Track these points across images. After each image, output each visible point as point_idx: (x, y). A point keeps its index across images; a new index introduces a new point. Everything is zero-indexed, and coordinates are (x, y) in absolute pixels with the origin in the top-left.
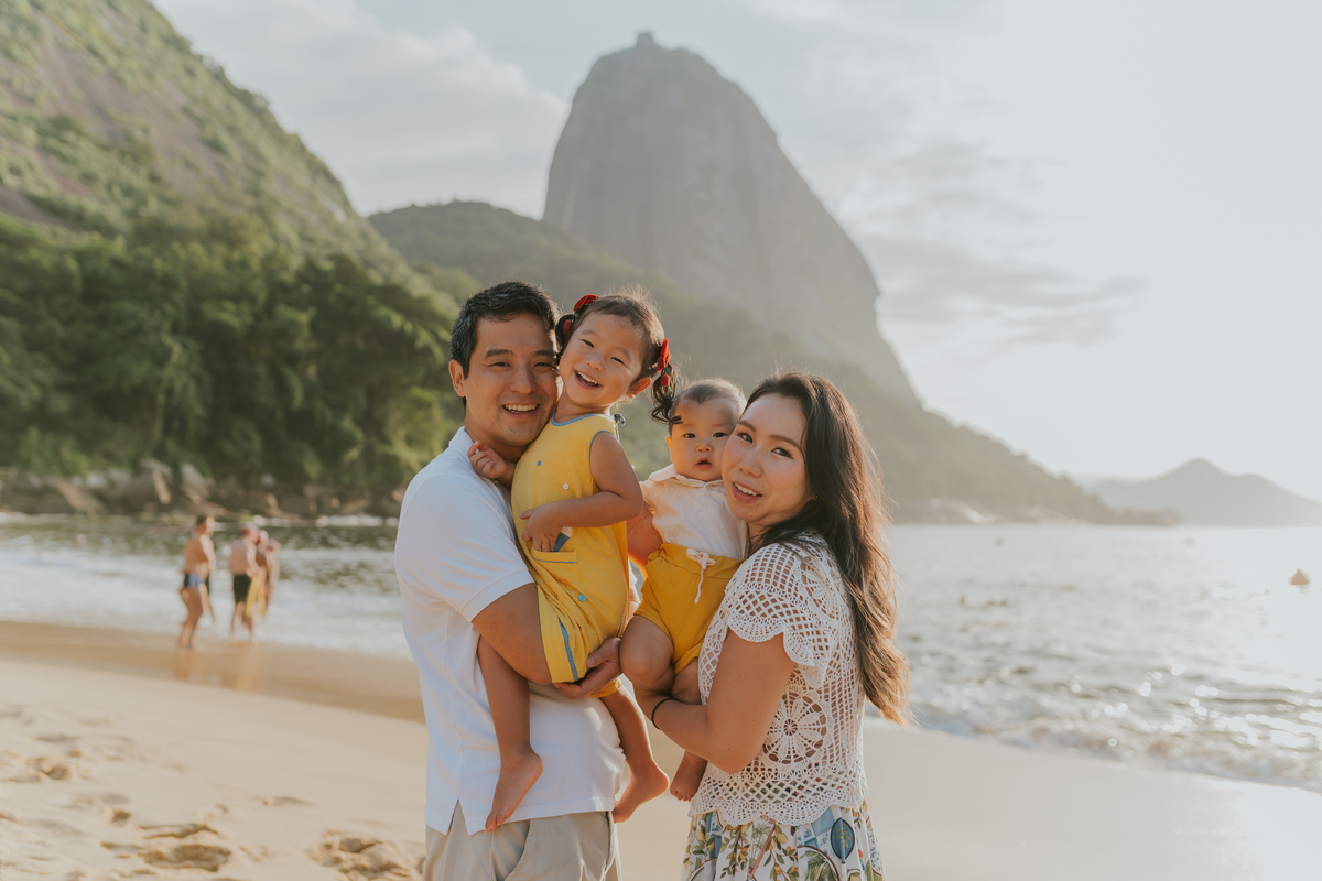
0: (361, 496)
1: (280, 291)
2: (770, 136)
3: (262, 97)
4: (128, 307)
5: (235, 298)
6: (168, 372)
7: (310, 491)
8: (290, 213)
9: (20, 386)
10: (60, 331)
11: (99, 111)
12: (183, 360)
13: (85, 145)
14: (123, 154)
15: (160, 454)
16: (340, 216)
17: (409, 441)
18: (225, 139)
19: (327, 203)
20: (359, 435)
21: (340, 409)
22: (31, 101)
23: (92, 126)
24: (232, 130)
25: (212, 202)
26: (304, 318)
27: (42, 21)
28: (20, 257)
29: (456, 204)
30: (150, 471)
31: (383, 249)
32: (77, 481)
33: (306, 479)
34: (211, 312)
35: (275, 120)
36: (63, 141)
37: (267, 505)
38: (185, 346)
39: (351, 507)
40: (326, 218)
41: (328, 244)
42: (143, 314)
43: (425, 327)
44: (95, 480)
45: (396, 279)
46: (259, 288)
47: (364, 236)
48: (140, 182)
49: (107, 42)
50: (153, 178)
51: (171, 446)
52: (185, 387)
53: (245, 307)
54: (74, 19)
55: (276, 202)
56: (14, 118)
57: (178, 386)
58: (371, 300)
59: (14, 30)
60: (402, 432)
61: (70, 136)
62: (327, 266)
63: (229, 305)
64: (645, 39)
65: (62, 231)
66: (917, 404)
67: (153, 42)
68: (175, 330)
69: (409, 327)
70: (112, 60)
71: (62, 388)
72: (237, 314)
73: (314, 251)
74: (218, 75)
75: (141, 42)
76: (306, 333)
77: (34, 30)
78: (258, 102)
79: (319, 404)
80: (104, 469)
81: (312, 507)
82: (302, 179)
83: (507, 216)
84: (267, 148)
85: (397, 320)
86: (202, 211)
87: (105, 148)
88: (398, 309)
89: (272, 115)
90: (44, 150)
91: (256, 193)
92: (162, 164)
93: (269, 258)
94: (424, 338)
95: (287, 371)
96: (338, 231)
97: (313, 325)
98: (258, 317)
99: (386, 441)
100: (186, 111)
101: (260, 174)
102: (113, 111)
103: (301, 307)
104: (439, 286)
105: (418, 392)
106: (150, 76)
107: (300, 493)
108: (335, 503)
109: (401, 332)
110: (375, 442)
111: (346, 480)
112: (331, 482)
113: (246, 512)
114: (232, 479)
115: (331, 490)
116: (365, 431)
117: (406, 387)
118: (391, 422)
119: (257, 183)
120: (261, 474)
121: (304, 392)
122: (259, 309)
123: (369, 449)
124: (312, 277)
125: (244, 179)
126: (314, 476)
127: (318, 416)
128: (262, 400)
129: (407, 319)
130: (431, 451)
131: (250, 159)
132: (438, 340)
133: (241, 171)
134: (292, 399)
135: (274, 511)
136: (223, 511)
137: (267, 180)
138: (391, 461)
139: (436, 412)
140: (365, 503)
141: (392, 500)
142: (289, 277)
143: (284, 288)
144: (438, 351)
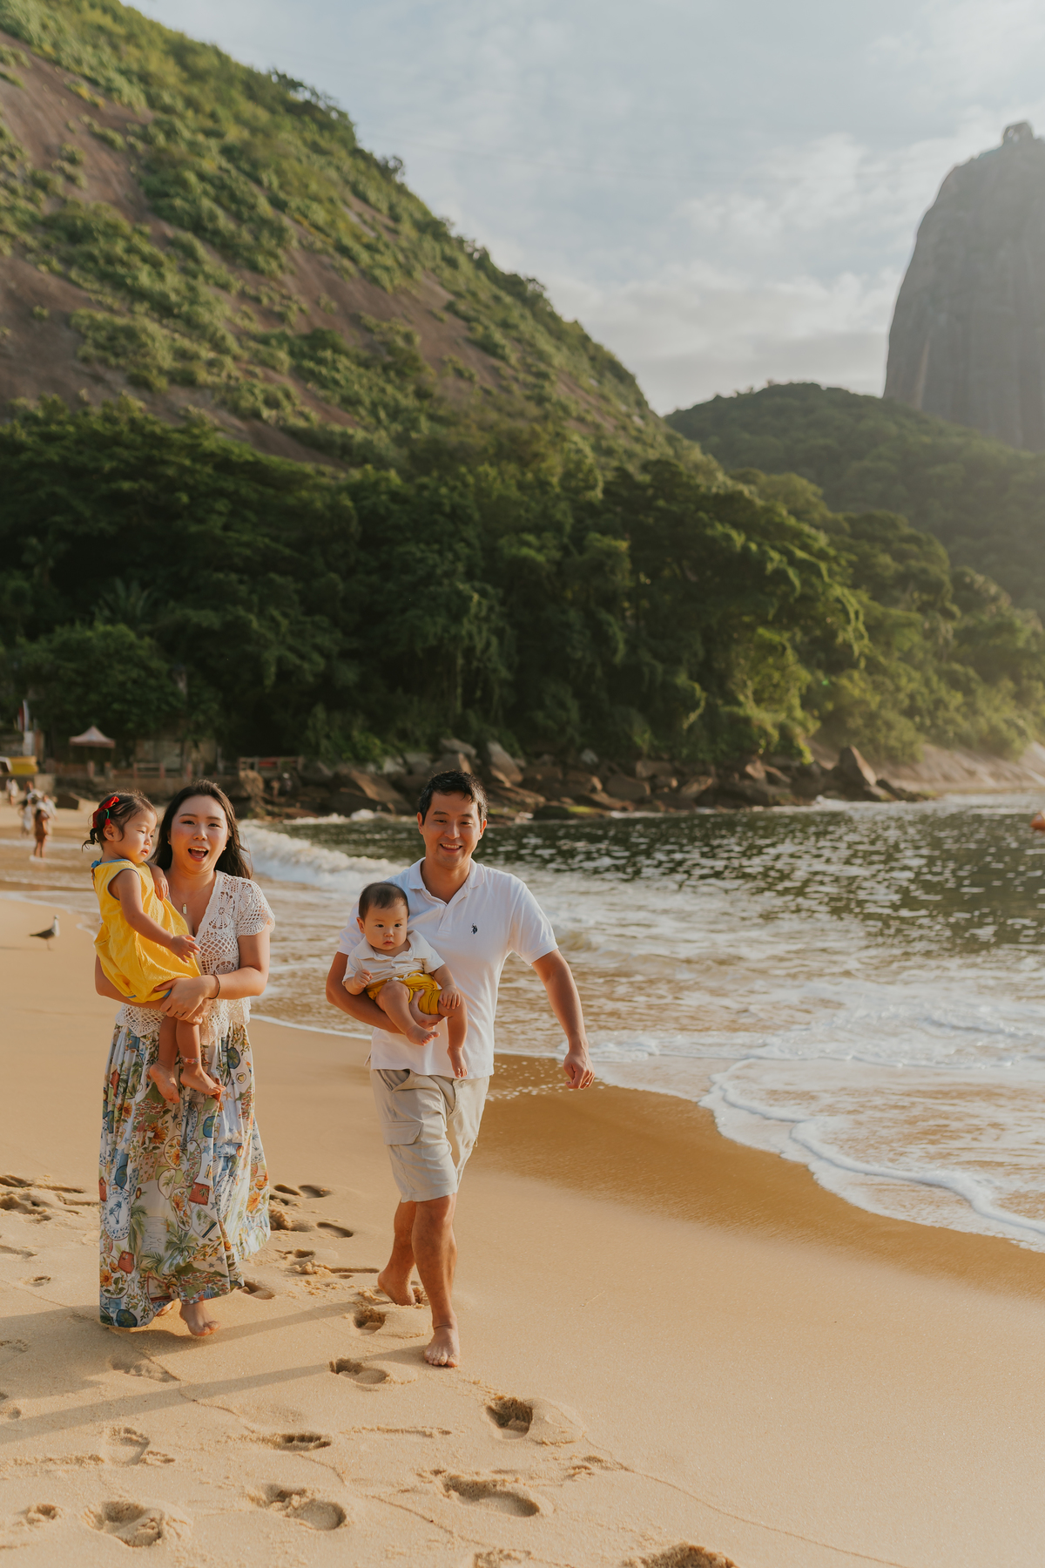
0: (706, 773)
1: (588, 514)
3: (534, 281)
4: (415, 550)
5: (538, 529)
6: (467, 626)
7: (642, 769)
8: (581, 420)
9: (302, 657)
10: (341, 587)
11: (355, 320)
12: (484, 613)
13: (343, 362)
14: (386, 368)
15: (462, 732)
16: (637, 421)
17: (758, 700)
18: (498, 336)
19: (622, 407)
20: (700, 693)
21: (673, 661)
22: (282, 318)
23: (349, 339)
24: (505, 325)
25: (493, 416)
26: (622, 545)
27: (286, 221)
28: (290, 500)
29: (773, 390)
30: (455, 752)
31: (697, 455)
32: (371, 768)
33: (636, 754)
34: (510, 547)
35: (551, 308)
36: (321, 362)
37: (594, 790)
38: (483, 594)
39: (694, 789)
41: (631, 454)
42: (433, 558)
43: (774, 548)
44: (389, 766)
45: (718, 490)
46: (563, 513)
48: (408, 402)
49: (357, 237)
50: (421, 394)
51: (474, 720)
52: (488, 644)
53: (550, 538)
54: (320, 215)
56: (265, 341)
57: (480, 646)
58: (704, 516)
59: (257, 238)
60: (750, 688)
61: (328, 354)
62: (642, 477)
63: (531, 538)
64: (1017, 133)
65: (328, 469)
67: (406, 228)
68: (469, 576)
69: (753, 546)
70: (365, 257)
71: (346, 655)
72: (540, 549)
73: (623, 463)
74: (482, 262)
75: (395, 232)
76: (627, 565)
77: (279, 233)
78: (530, 288)
79: (646, 657)
80: (401, 753)
81: (646, 791)
83: (842, 398)
84: (547, 343)
85: (738, 538)
86: (483, 427)
87: (365, 364)
88: (736, 526)
89: (548, 302)
90: (299, 374)
91: (541, 400)
92: (430, 375)
93: (568, 475)
94: (775, 560)
95: (604, 616)
96: (639, 437)
97: (631, 556)
98: (564, 549)
99: (732, 700)
100: (450, 308)
101: (543, 376)
102: (370, 320)
103: (617, 535)
105: (768, 634)
106: (408, 273)
107: (631, 773)
108: (673, 781)
109: (746, 554)
110: (720, 702)
111: (685, 752)
112: (666, 756)
113: (568, 800)
114: (546, 758)
115: (667, 766)
116: (704, 688)
117: (751, 628)
118: (738, 676)
119: (542, 387)
120: (580, 750)
121: (627, 642)
122: (566, 540)
123: (711, 710)
124: (625, 493)
125: (525, 385)
126: (645, 748)
127: (646, 670)
128: (579, 655)
129: (749, 539)
130: (790, 710)
131: (529, 360)
132: (793, 561)
133: (522, 376)
134: (615, 651)
135: (602, 797)
136: (541, 800)
137: (552, 383)
138: (741, 724)
139: (791, 658)
140: (711, 782)
141: (746, 776)
142: (596, 495)
143: (593, 510)
144: (792, 575)
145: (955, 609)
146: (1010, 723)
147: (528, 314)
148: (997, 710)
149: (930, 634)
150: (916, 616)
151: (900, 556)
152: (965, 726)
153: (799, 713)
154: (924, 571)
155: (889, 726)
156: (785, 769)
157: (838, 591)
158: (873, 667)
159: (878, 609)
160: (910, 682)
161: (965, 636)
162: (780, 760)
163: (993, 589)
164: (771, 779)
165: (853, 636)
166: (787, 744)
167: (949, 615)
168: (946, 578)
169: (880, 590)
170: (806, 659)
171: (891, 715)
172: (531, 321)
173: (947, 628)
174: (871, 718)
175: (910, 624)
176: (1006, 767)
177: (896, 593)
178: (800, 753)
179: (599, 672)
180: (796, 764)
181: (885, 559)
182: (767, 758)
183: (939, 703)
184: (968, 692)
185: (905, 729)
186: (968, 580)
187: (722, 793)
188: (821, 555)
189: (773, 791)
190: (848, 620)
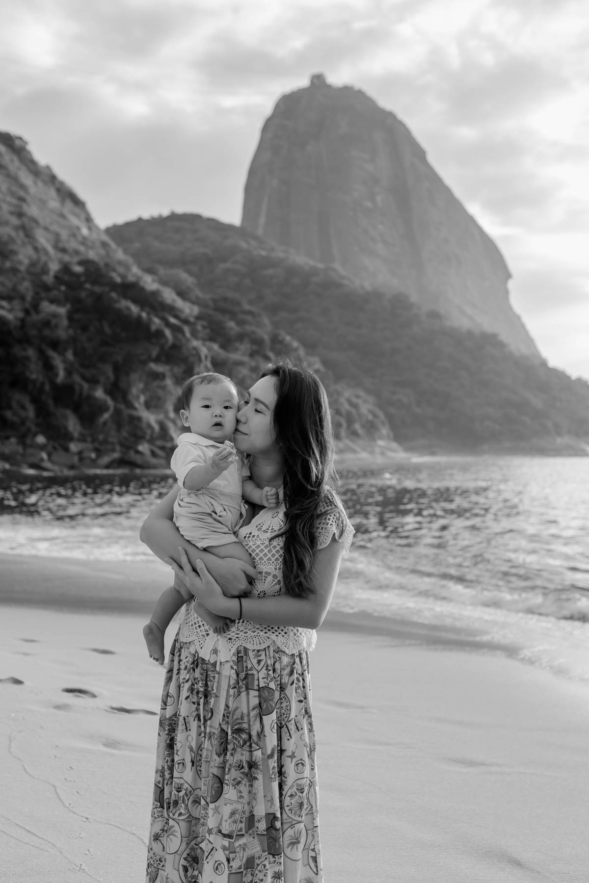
0: (114, 450)
1: (42, 289)
2: (420, 153)
3: (20, 138)
5: (9, 298)
7: (74, 447)
8: (46, 229)
16: (85, 231)
17: (148, 406)
19: (74, 221)
20: (110, 402)
21: (94, 382)
26: (62, 311)
29: (173, 217)
31: (120, 255)
33: (69, 438)
35: (31, 156)
37: (42, 460)
39: (106, 460)
40: (74, 233)
41: (77, 252)
43: (157, 316)
45: (131, 279)
46: (26, 287)
47: (105, 245)
53: (17, 304)
55: (36, 221)
58: (114, 295)
60: (142, 399)
62: (78, 269)
64: (318, 80)
66: (544, 363)
69: (144, 315)
72: (10, 311)
73: (66, 258)
76: (65, 322)
78: (18, 143)
79: (77, 378)
81: (76, 459)
82: (54, 203)
83: (214, 225)
84: (26, 179)
85: (135, 309)
88: (135, 301)
89: (29, 152)
91: (20, 215)
93: (33, 264)
94: (157, 323)
95: (51, 353)
96: (84, 242)
97: (70, 318)
98: (27, 312)
99: (130, 406)
101: (22, 199)
103: (59, 303)
104: (164, 283)
105: (153, 366)
107: (67, 450)
108: (93, 456)
109: (139, 318)
110: (122, 406)
111: (101, 437)
112: (89, 439)
113: (25, 466)
114: (13, 440)
115: (90, 446)
116: (114, 399)
117: (145, 363)
118: (134, 391)
119: (21, 207)
120: (35, 435)
121: (66, 370)
122: (27, 305)
123: (117, 412)
124: (66, 278)
125: (10, 204)
126: (76, 435)
127: (77, 388)
128: (34, 376)
129: (142, 309)
130: (166, 413)
131: (15, 188)
132: (168, 324)
133: (9, 199)
134: (57, 375)
135: (46, 464)
136: (7, 466)
137: (28, 205)
138: (135, 420)
139: (169, 382)
140: (116, 455)
141: (138, 452)
142: (49, 279)
143: (47, 288)
144: (168, 333)
145: (271, 355)
147: (15, 158)
150: (246, 359)
151: (240, 323)
154: (253, 332)
156: (162, 448)
157: (195, 343)
159: (222, 354)
162: (159, 443)
163: (295, 344)
164: (154, 454)
166: (164, 433)
167: (267, 359)
168: (266, 337)
169: (226, 343)
172: (17, 163)
175: (241, 363)
177: (237, 345)
179: (47, 387)
181: (231, 324)
182: (151, 441)
186: (280, 338)
187: (122, 462)
188: (186, 322)
189: (154, 461)
190: (200, 360)
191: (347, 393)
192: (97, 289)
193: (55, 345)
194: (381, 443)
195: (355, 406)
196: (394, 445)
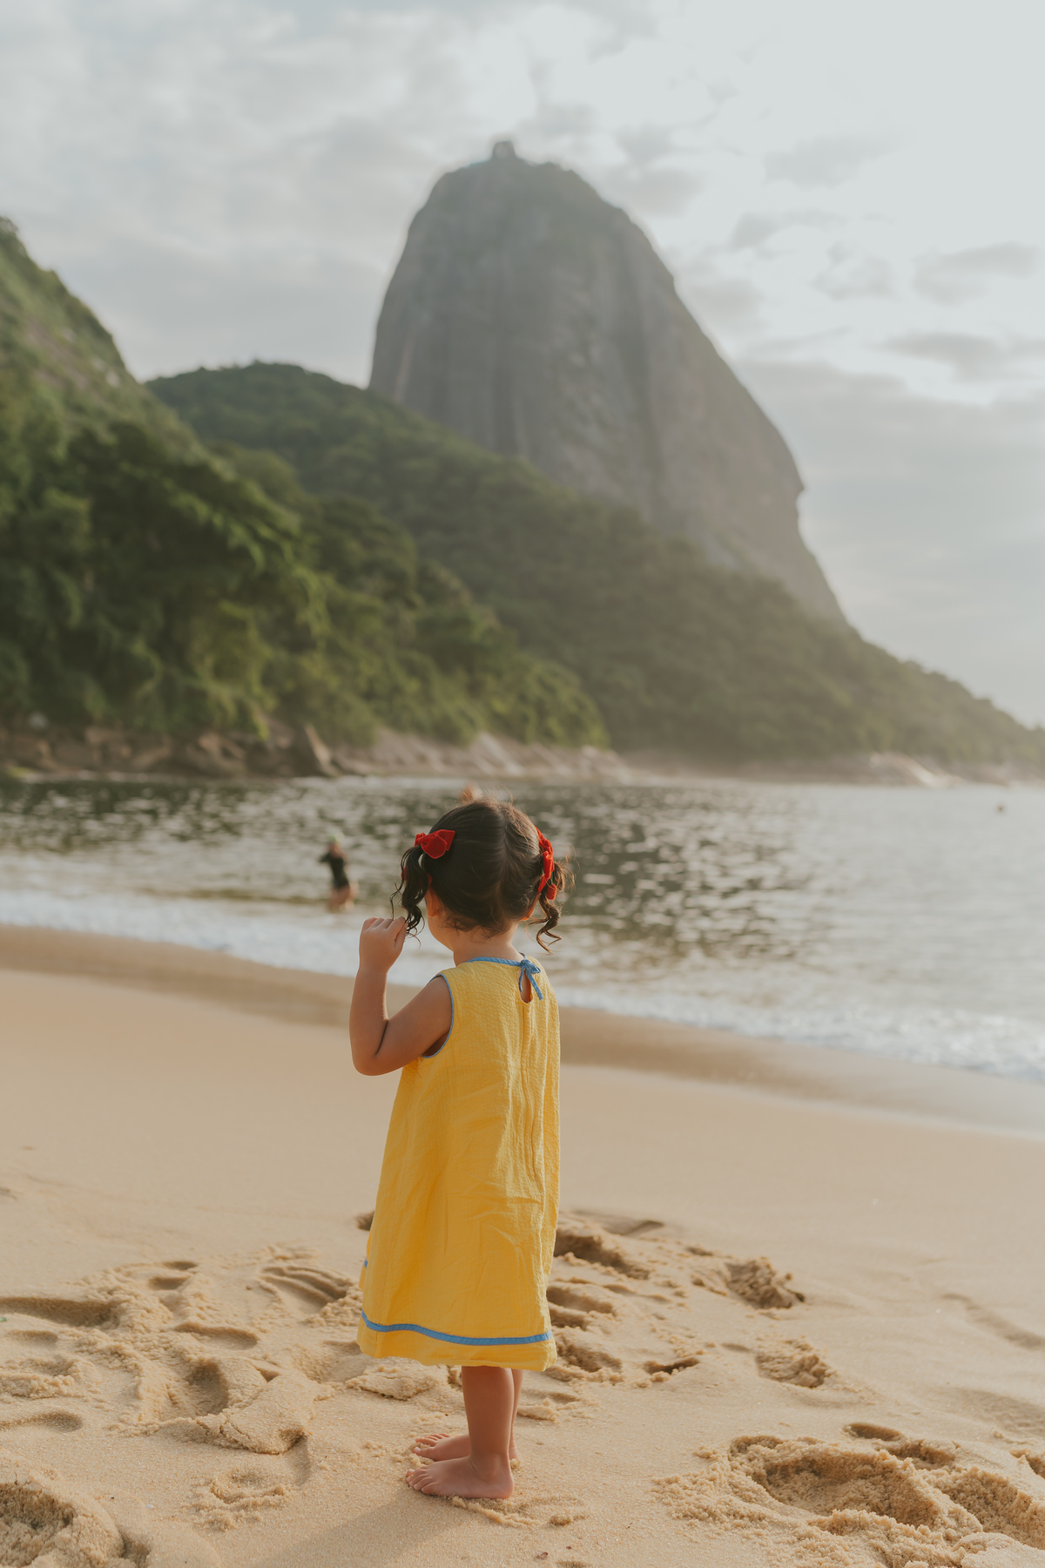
0: (159, 744)
1: (47, 469)
2: (665, 280)
7: (94, 736)
16: (113, 380)
17: (219, 673)
19: (96, 363)
20: (156, 663)
21: (130, 628)
26: (81, 506)
29: (258, 368)
31: (171, 421)
33: (86, 720)
35: (25, 251)
37: (39, 754)
39: (146, 759)
40: (96, 382)
41: (100, 412)
43: (239, 522)
45: (193, 460)
46: (21, 464)
47: (146, 404)
53: (4, 491)
55: (33, 358)
58: (169, 484)
60: (209, 661)
62: (107, 438)
64: (504, 151)
66: (853, 635)
69: (218, 520)
73: (86, 421)
76: (85, 526)
79: (102, 621)
81: (96, 757)
82: (63, 332)
83: (324, 383)
84: (17, 287)
85: (202, 510)
88: (204, 496)
89: (22, 245)
91: (8, 345)
93: (31, 427)
94: (239, 535)
95: (61, 577)
96: (113, 396)
97: (96, 515)
98: (21, 505)
99: (189, 671)
101: (11, 321)
103: (76, 492)
104: (245, 471)
105: (230, 608)
107: (80, 738)
108: (125, 751)
109: (209, 527)
110: (176, 672)
111: (139, 721)
112: (118, 724)
113: (10, 764)
115: (120, 735)
116: (161, 659)
117: (214, 601)
118: (196, 647)
119: (9, 334)
120: (29, 712)
121: (83, 605)
122: (22, 494)
123: (168, 681)
124: (88, 452)
126: (97, 715)
127: (102, 637)
128: (29, 614)
129: (215, 510)
130: (248, 686)
132: (256, 537)
134: (69, 614)
135: (48, 762)
137: (21, 330)
138: (197, 697)
139: (253, 634)
140: (164, 752)
141: (200, 749)
142: (60, 452)
143: (54, 467)
144: (257, 552)
146: (463, 714)
148: (451, 700)
149: (392, 621)
150: (378, 603)
151: (369, 544)
152: (421, 714)
153: (257, 689)
154: (390, 561)
155: (347, 708)
156: (241, 744)
157: (301, 571)
158: (333, 650)
159: (341, 593)
160: (369, 668)
161: (426, 627)
162: (235, 735)
163: (455, 584)
164: (226, 753)
165: (314, 618)
166: (244, 719)
167: (410, 605)
168: (410, 570)
169: (346, 575)
170: (269, 635)
171: (350, 698)
173: (409, 618)
174: (330, 699)
175: (368, 610)
176: (457, 754)
177: (363, 579)
178: (254, 730)
179: (52, 634)
180: (250, 739)
181: (353, 545)
182: (222, 731)
183: (396, 690)
184: (425, 680)
185: (362, 712)
186: (431, 573)
187: (175, 764)
188: (286, 535)
189: (226, 765)
190: (306, 599)
191: (539, 667)
192: (141, 473)
193: (68, 563)
194: (590, 752)
195: (550, 689)
196: (611, 756)
